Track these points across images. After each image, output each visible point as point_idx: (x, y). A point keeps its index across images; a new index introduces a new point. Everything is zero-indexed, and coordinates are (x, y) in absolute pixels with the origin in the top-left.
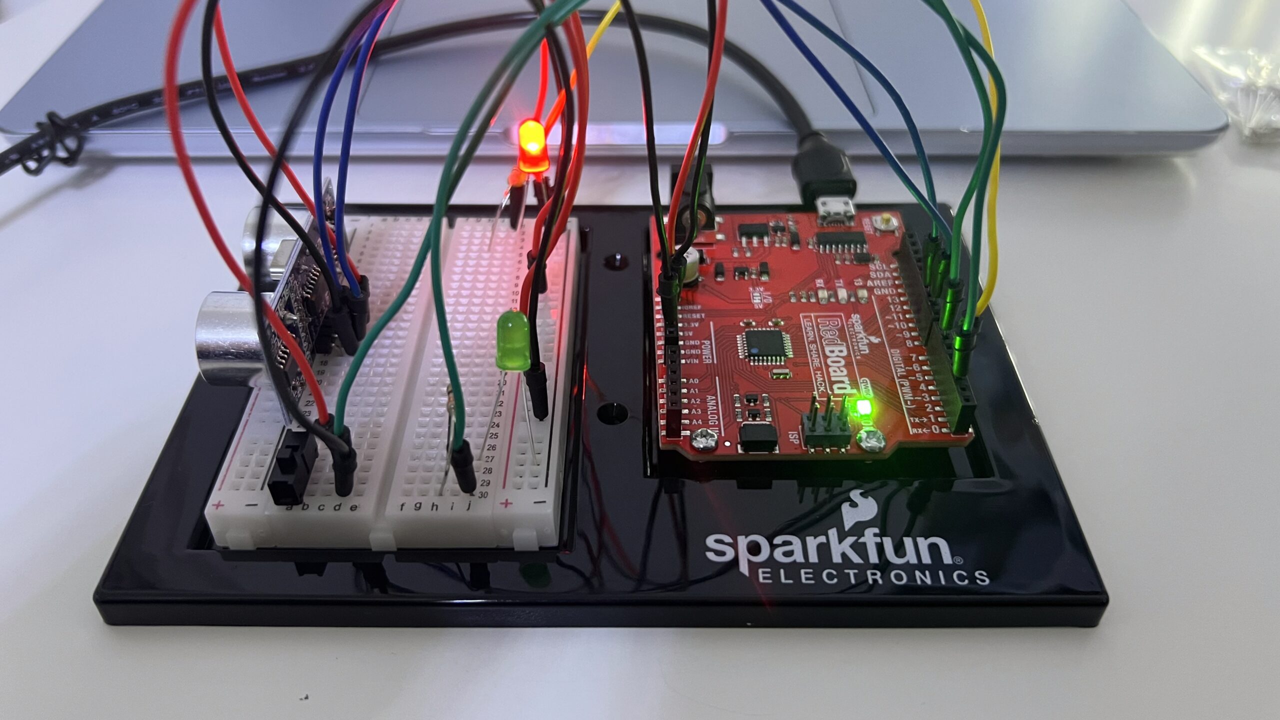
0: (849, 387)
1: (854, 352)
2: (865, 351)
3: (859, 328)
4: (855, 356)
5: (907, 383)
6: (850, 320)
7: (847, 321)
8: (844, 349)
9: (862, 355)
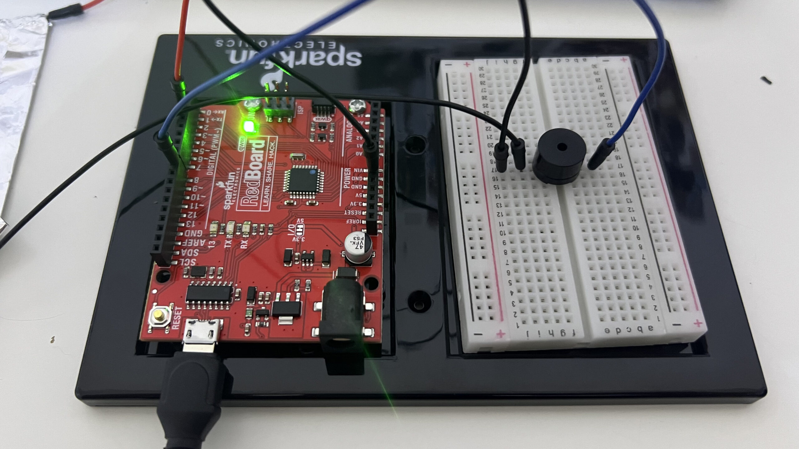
0: (254, 145)
1: (240, 174)
2: (232, 175)
3: (229, 196)
4: (240, 170)
5: (213, 146)
6: (232, 204)
7: (235, 203)
8: (246, 177)
9: (234, 170)
